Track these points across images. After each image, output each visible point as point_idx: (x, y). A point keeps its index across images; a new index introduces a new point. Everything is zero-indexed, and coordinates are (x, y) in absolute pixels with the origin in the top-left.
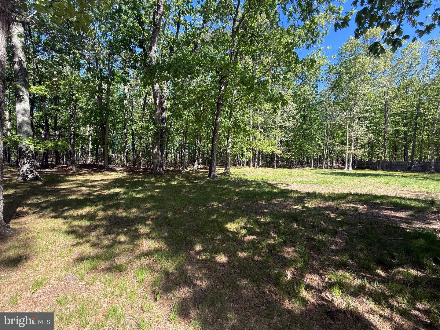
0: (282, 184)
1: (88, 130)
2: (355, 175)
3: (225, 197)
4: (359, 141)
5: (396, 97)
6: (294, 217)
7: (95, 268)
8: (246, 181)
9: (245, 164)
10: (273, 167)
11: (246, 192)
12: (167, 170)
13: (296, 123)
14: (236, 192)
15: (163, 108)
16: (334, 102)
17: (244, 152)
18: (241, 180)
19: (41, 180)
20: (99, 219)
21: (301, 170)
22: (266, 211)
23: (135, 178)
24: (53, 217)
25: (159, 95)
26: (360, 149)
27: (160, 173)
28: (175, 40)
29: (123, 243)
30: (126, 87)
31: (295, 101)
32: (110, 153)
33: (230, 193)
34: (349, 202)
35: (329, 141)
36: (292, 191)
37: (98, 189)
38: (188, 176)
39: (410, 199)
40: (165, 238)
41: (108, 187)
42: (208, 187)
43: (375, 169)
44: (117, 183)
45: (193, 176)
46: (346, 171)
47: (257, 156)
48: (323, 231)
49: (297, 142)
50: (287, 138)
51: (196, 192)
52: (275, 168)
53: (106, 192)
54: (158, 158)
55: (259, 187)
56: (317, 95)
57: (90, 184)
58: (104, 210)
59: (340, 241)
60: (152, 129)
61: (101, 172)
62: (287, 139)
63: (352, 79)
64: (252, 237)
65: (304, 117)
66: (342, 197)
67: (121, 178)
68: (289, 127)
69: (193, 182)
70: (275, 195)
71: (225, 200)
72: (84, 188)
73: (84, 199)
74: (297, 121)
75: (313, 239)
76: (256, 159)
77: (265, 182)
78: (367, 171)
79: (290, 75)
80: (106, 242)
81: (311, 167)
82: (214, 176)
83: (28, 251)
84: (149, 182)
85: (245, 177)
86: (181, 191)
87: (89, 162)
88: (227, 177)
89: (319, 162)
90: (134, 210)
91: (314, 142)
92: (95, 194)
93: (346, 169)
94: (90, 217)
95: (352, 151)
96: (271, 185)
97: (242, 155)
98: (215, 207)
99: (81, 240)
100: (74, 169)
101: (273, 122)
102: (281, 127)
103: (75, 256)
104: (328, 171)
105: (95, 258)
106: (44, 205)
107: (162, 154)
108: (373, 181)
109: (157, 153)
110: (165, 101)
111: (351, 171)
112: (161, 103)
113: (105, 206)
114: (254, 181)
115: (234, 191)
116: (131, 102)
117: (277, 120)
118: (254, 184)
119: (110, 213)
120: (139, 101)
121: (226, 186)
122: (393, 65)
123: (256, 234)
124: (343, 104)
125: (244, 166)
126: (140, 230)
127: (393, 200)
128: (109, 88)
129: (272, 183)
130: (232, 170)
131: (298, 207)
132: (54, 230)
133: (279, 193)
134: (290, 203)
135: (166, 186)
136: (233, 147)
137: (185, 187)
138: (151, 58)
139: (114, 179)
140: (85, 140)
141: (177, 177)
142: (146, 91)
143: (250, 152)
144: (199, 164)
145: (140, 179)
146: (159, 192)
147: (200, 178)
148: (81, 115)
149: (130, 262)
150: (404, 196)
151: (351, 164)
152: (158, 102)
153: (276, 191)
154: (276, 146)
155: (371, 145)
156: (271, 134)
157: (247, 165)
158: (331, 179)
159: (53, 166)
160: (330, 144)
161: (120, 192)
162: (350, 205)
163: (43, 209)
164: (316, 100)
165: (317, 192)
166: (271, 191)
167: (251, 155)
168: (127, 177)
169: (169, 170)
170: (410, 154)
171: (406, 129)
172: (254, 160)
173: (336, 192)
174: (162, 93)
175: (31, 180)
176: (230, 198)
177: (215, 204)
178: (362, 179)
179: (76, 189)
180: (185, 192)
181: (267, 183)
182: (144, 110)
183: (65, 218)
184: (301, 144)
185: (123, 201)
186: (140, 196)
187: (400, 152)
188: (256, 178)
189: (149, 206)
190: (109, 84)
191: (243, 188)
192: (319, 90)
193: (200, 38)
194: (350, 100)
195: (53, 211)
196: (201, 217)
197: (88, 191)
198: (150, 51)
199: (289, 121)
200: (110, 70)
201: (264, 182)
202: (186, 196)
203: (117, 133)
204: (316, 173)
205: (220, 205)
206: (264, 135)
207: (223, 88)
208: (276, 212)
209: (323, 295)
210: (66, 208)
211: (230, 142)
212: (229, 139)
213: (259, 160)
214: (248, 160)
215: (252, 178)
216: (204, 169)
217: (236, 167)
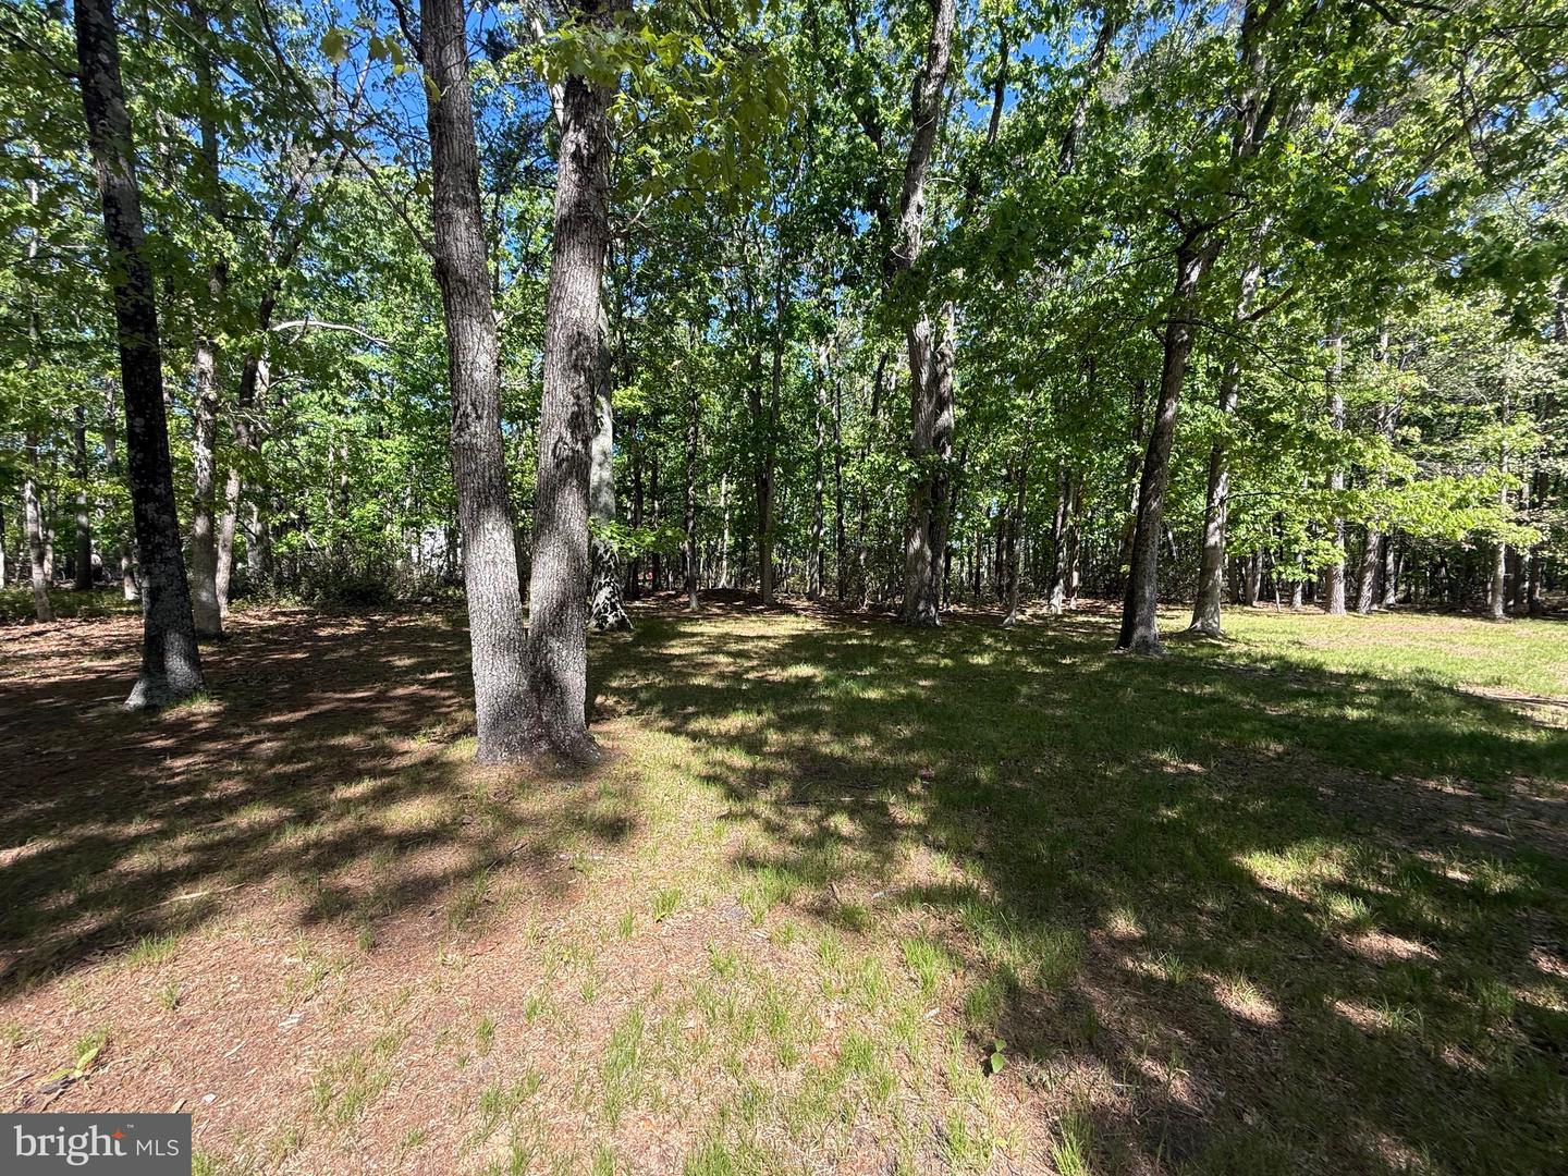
1: (723, 493)
3: (1215, 735)
7: (786, 899)
8: (1316, 672)
9: (1298, 598)
10: (1484, 613)
11: (1323, 723)
12: (948, 614)
14: (1270, 720)
15: (940, 397)
17: (1296, 541)
18: (1286, 668)
19: (630, 631)
20: (770, 754)
22: (1478, 831)
23: (850, 636)
24: (668, 730)
25: (928, 355)
27: (928, 624)
28: (985, 146)
29: (847, 841)
30: (822, 348)
32: (775, 557)
33: (1236, 719)
37: (755, 663)
38: (1028, 637)
40: (981, 855)
41: (779, 658)
42: (1123, 686)
44: (802, 648)
45: (1052, 640)
47: (1372, 557)
51: (1073, 702)
53: (776, 674)
54: (923, 571)
55: (1403, 710)
57: (734, 647)
58: (782, 729)
60: (905, 472)
61: (757, 612)
67: (809, 634)
69: (1054, 664)
71: (1214, 749)
72: (722, 659)
73: (728, 689)
76: (1369, 577)
77: (1438, 688)
80: (799, 827)
82: (1146, 645)
83: (633, 811)
84: (894, 653)
85: (1308, 656)
86: (1012, 692)
87: (723, 583)
88: (1206, 651)
90: (864, 740)
92: (751, 676)
94: (749, 742)
97: (1284, 555)
98: (1170, 770)
99: (737, 808)
100: (694, 604)
103: (731, 850)
105: (782, 867)
106: (643, 695)
107: (935, 557)
109: (919, 554)
110: (949, 370)
112: (936, 379)
113: (782, 717)
114: (1365, 676)
115: (1259, 715)
116: (836, 394)
118: (1370, 692)
119: (797, 738)
120: (858, 387)
121: (1208, 689)
123: (1429, 934)
125: (1290, 603)
126: (891, 810)
128: (777, 362)
130: (1230, 621)
132: (677, 767)
135: (954, 668)
136: (1233, 521)
137: (1026, 677)
138: (905, 234)
139: (793, 637)
140: (714, 521)
141: (988, 641)
142: (884, 350)
143: (1333, 540)
144: (1069, 592)
145: (867, 641)
146: (932, 688)
147: (1077, 649)
148: (708, 450)
149: (878, 908)
152: (924, 378)
154: (1506, 507)
157: (1307, 599)
159: (649, 594)
161: (814, 676)
163: (644, 705)
167: (1338, 557)
168: (828, 630)
169: (955, 615)
172: (1354, 576)
174: (937, 344)
175: (612, 628)
177: (1171, 762)
179: (705, 659)
180: (1030, 698)
181: (1450, 690)
182: (874, 413)
183: (694, 736)
185: (827, 708)
186: (873, 694)
188: (1379, 662)
189: (906, 732)
190: (779, 349)
191: (1303, 704)
193: (1087, 105)
195: (665, 713)
196: (1111, 804)
197: (732, 668)
198: (904, 213)
200: (781, 304)
201: (1432, 687)
202: (1034, 713)
203: (794, 495)
205: (1194, 767)
206: (1421, 456)
207: (1194, 277)
208: (1546, 849)
210: (691, 709)
211: (1222, 501)
212: (1219, 489)
213: (1386, 578)
214: (1315, 578)
215: (1348, 660)
216: (1094, 614)
217: (1249, 608)
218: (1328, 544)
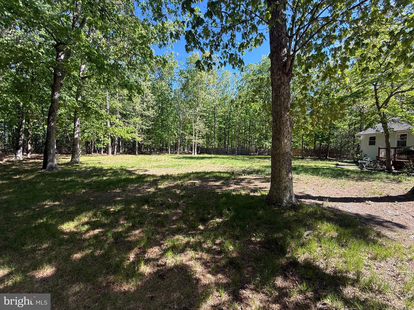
0: (140, 170)
2: (198, 158)
3: (67, 191)
4: (200, 133)
5: (219, 104)
6: (146, 200)
8: (101, 169)
9: (102, 152)
10: (135, 154)
11: (98, 182)
13: (154, 113)
14: (85, 184)
16: (184, 100)
17: (100, 138)
18: (95, 169)
21: (160, 156)
22: (119, 199)
26: (201, 139)
31: (154, 93)
33: (75, 186)
34: (190, 179)
35: (181, 132)
36: (149, 175)
39: (223, 173)
42: (39, 182)
43: (210, 154)
46: (193, 155)
47: (116, 142)
48: (168, 207)
49: (157, 131)
50: (148, 126)
52: (136, 155)
55: (115, 176)
56: (172, 92)
59: (180, 211)
62: (147, 128)
63: (195, 85)
64: (97, 231)
65: (162, 109)
66: (187, 176)
68: (149, 116)
70: (132, 181)
71: (65, 195)
74: (156, 111)
75: (159, 216)
76: (116, 147)
78: (206, 155)
79: (146, 66)
81: (168, 153)
82: (52, 168)
85: (100, 166)
88: (74, 167)
89: (175, 149)
91: (170, 132)
93: (193, 154)
95: (197, 141)
96: (130, 173)
97: (98, 141)
98: (47, 206)
101: (133, 109)
102: (142, 115)
104: (181, 156)
108: (207, 162)
111: (196, 155)
114: (111, 169)
115: (82, 183)
117: (137, 108)
118: (110, 173)
121: (70, 179)
122: (218, 82)
123: (102, 226)
124: (190, 103)
125: (101, 153)
127: (215, 174)
129: (131, 169)
130: (83, 158)
131: (152, 190)
133: (136, 179)
134: (145, 187)
136: (83, 131)
143: (108, 138)
144: (26, 151)
147: (26, 171)
150: (221, 171)
151: (196, 150)
153: (134, 177)
154: (137, 134)
155: (208, 137)
156: (132, 121)
157: (104, 152)
158: (182, 163)
160: (182, 134)
162: (191, 182)
164: (171, 96)
165: (169, 174)
166: (128, 178)
167: (109, 141)
170: (227, 143)
171: (224, 126)
172: (113, 146)
173: (183, 173)
176: (74, 193)
177: (48, 203)
178: (201, 161)
181: (125, 170)
184: (160, 132)
187: (223, 142)
188: (114, 166)
191: (95, 178)
192: (174, 89)
194: (194, 101)
199: (148, 110)
201: (122, 169)
204: (172, 158)
205: (57, 203)
206: (124, 122)
207: (62, 57)
208: (129, 198)
209: (160, 262)
211: (78, 126)
212: (77, 122)
213: (120, 147)
214: (105, 147)
215: (109, 166)
216: (38, 159)
217: (91, 155)
218: (107, 139)
